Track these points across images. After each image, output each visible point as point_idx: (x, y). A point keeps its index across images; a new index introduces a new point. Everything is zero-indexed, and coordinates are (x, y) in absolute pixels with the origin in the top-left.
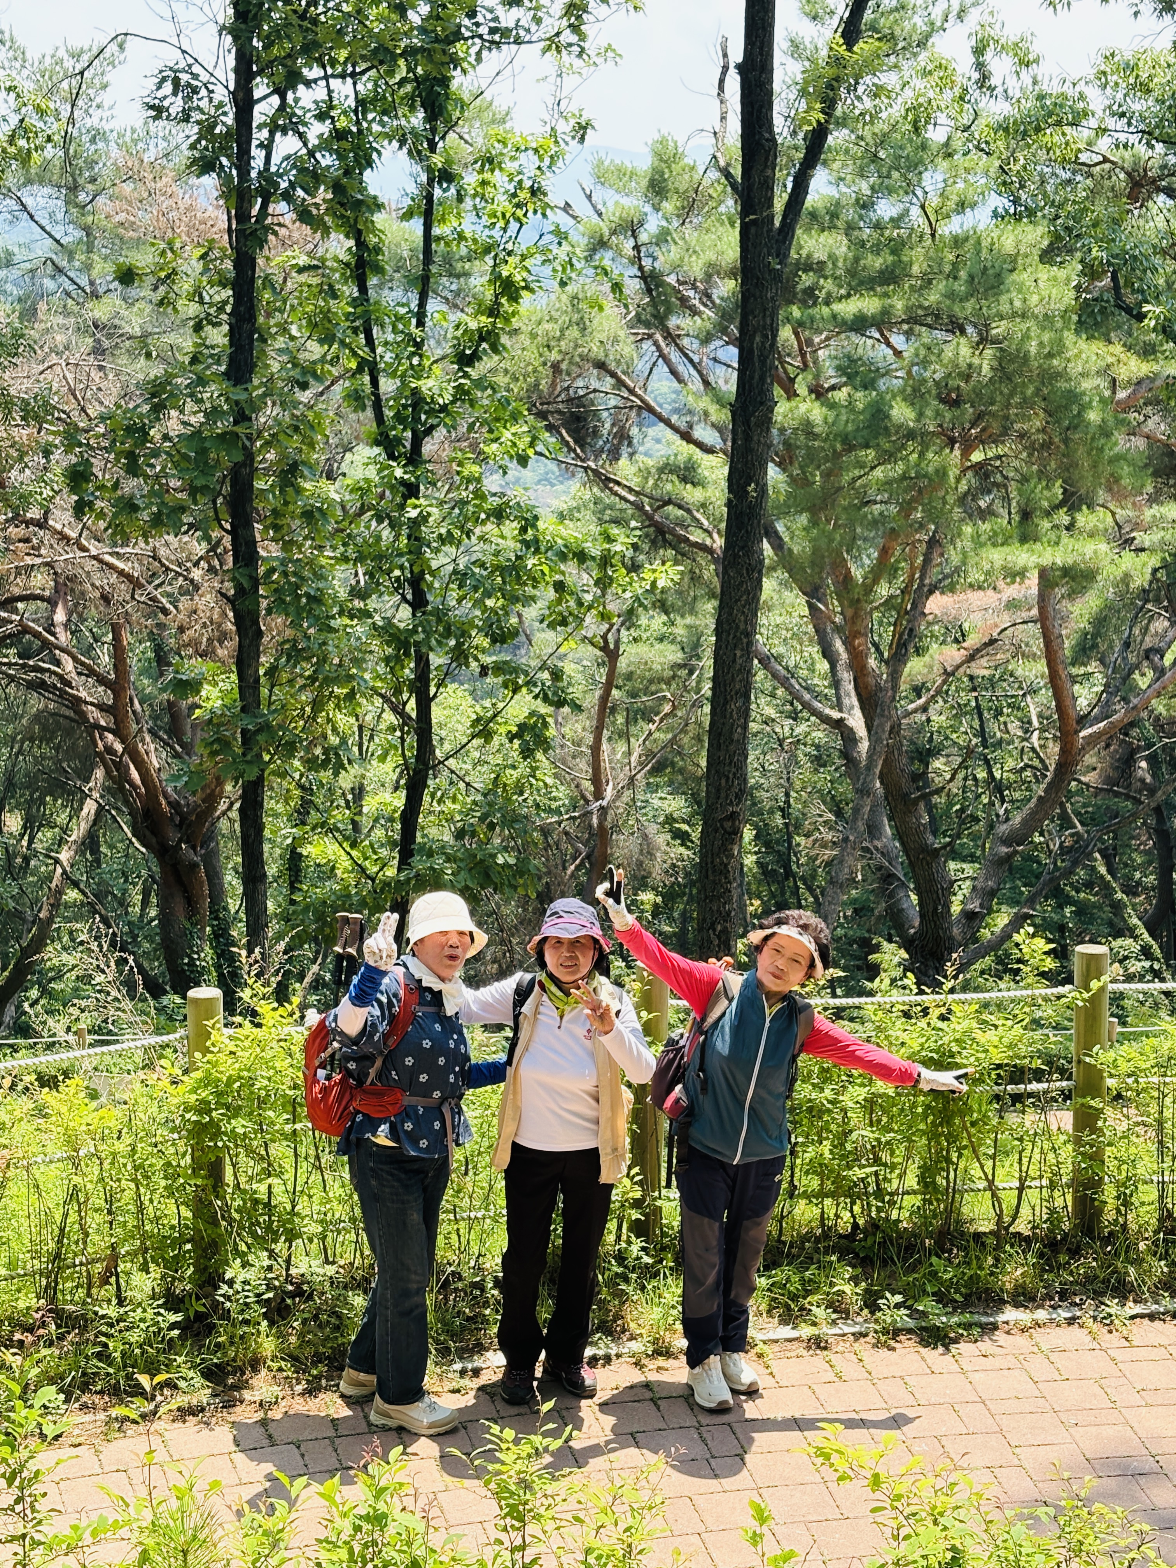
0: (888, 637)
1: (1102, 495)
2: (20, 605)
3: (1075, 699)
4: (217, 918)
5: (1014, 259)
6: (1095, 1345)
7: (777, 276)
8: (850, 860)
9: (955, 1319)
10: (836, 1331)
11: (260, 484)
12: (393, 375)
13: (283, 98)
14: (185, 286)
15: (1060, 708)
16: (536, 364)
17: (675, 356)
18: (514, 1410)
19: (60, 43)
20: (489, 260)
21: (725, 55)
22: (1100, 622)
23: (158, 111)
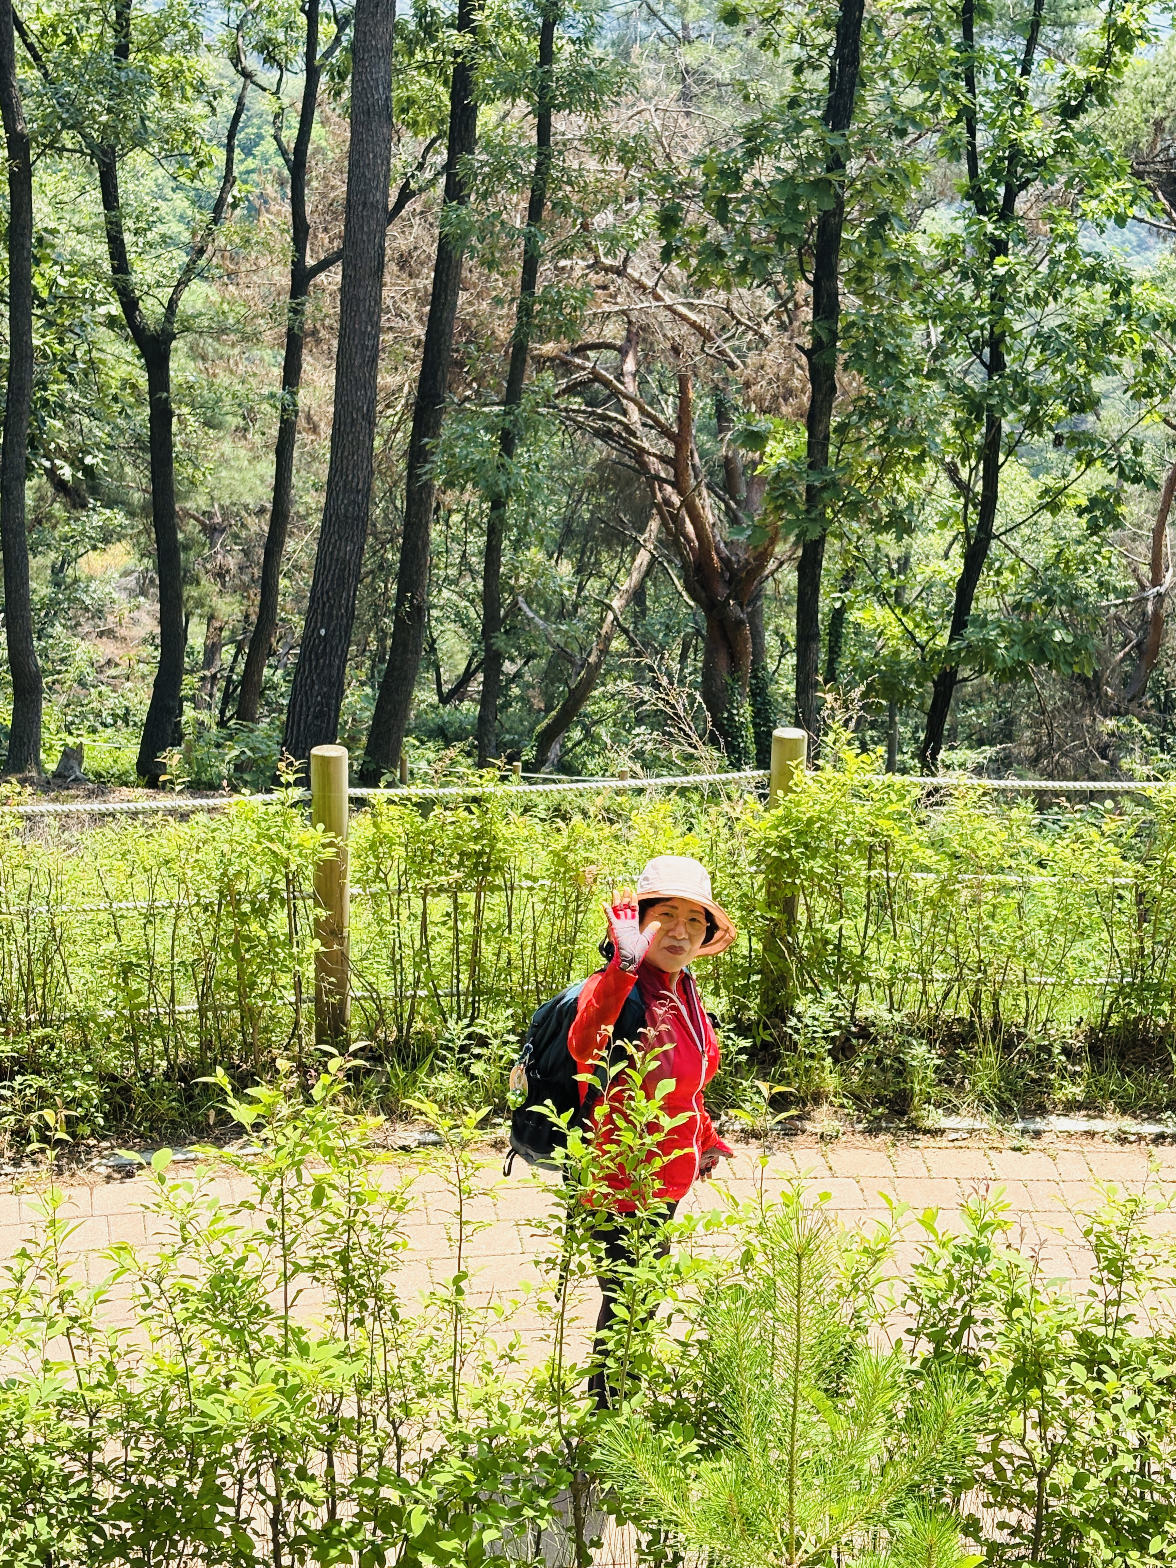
2: (591, 354)
4: (755, 677)
11: (847, 235)
12: (992, 125)
14: (789, 27)
16: (1138, 120)
20: (1104, 7)
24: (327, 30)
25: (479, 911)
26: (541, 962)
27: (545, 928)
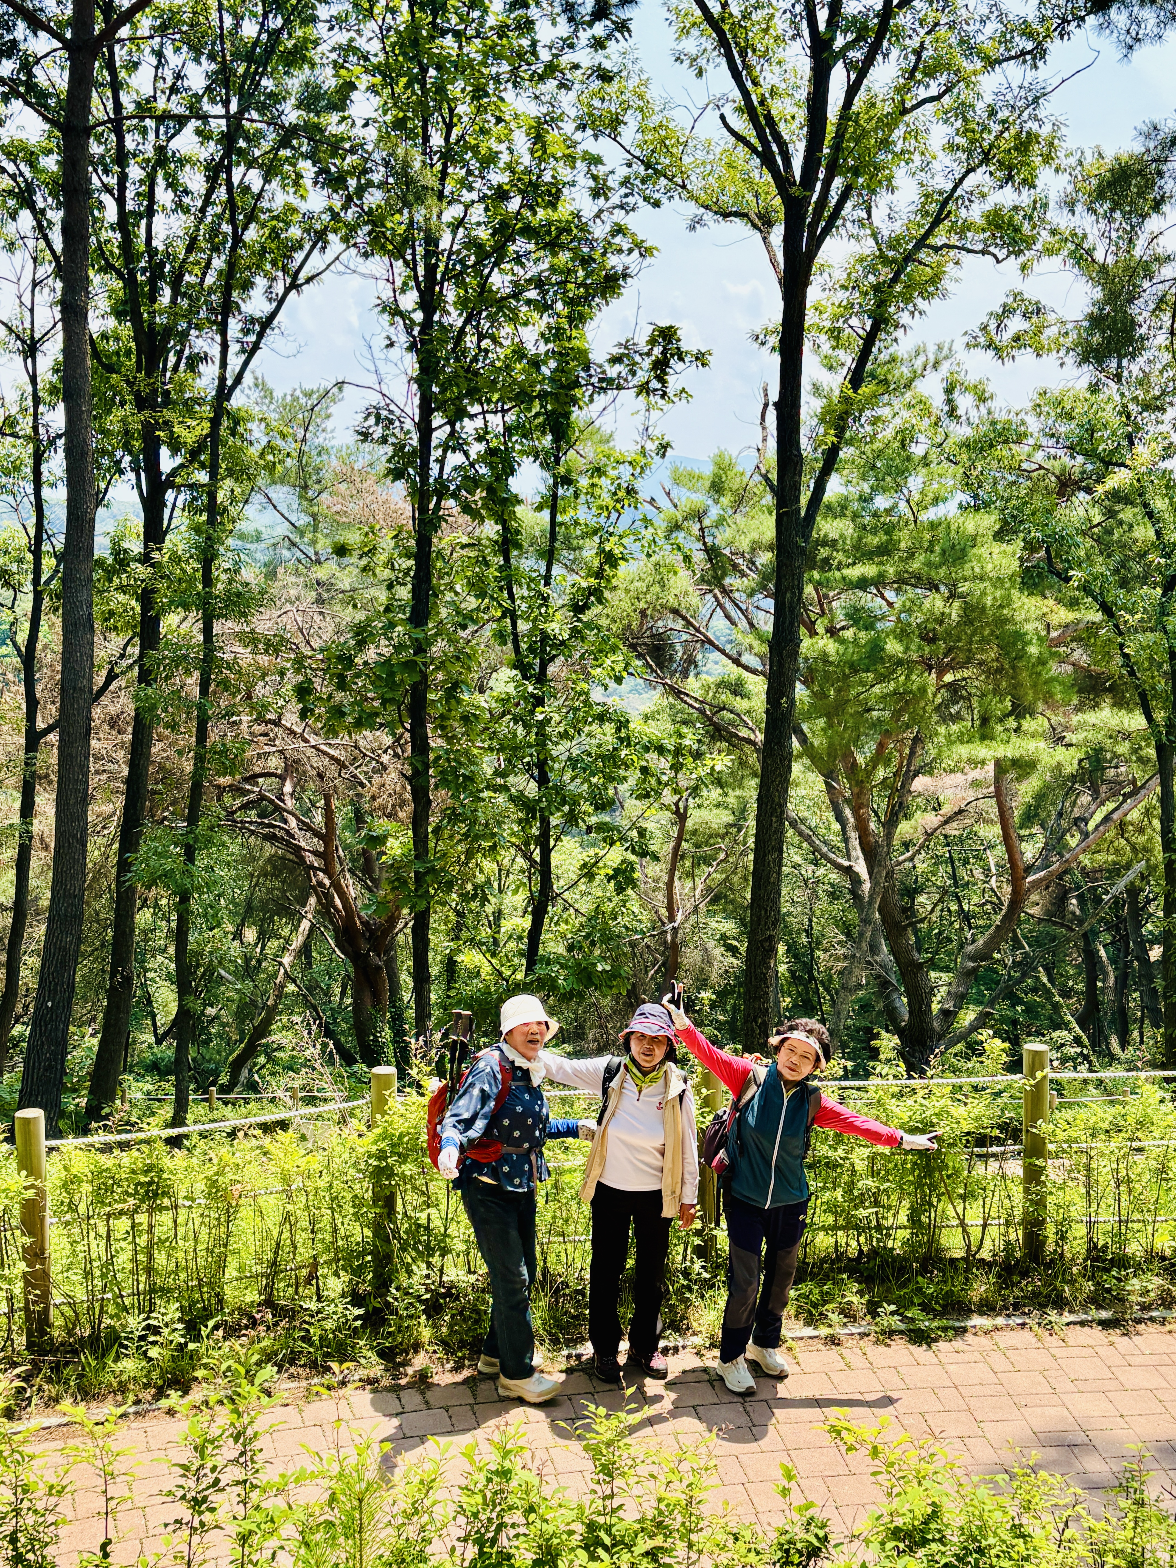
0: (884, 806)
1: (1040, 706)
2: (260, 780)
3: (1022, 854)
4: (394, 1007)
5: (974, 538)
6: (1040, 1345)
7: (803, 551)
8: (856, 972)
9: (935, 1324)
10: (846, 1331)
11: (432, 696)
12: (527, 619)
13: (453, 426)
14: (382, 558)
15: (1012, 860)
16: (629, 611)
17: (729, 606)
18: (608, 1387)
19: (297, 386)
20: (597, 539)
21: (766, 395)
22: (1040, 797)
23: (365, 436)
24: (49, 563)
25: (151, 1226)
26: (201, 1262)
27: (204, 1236)
